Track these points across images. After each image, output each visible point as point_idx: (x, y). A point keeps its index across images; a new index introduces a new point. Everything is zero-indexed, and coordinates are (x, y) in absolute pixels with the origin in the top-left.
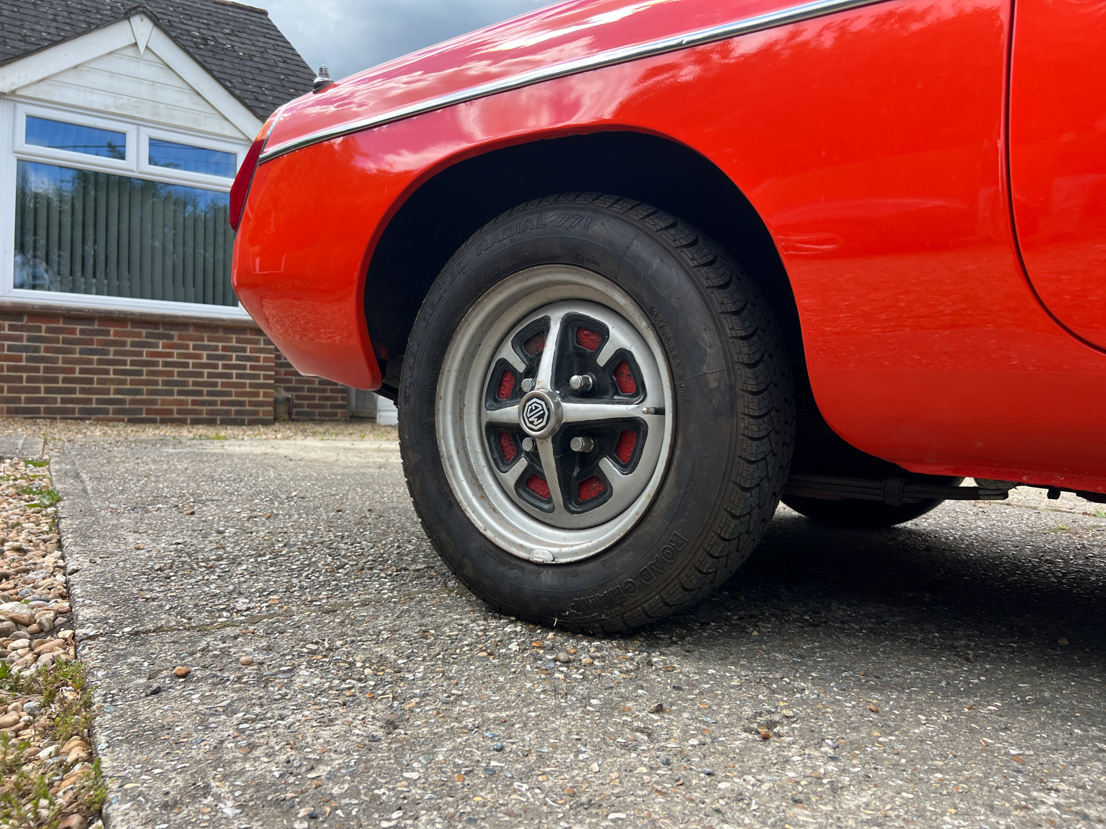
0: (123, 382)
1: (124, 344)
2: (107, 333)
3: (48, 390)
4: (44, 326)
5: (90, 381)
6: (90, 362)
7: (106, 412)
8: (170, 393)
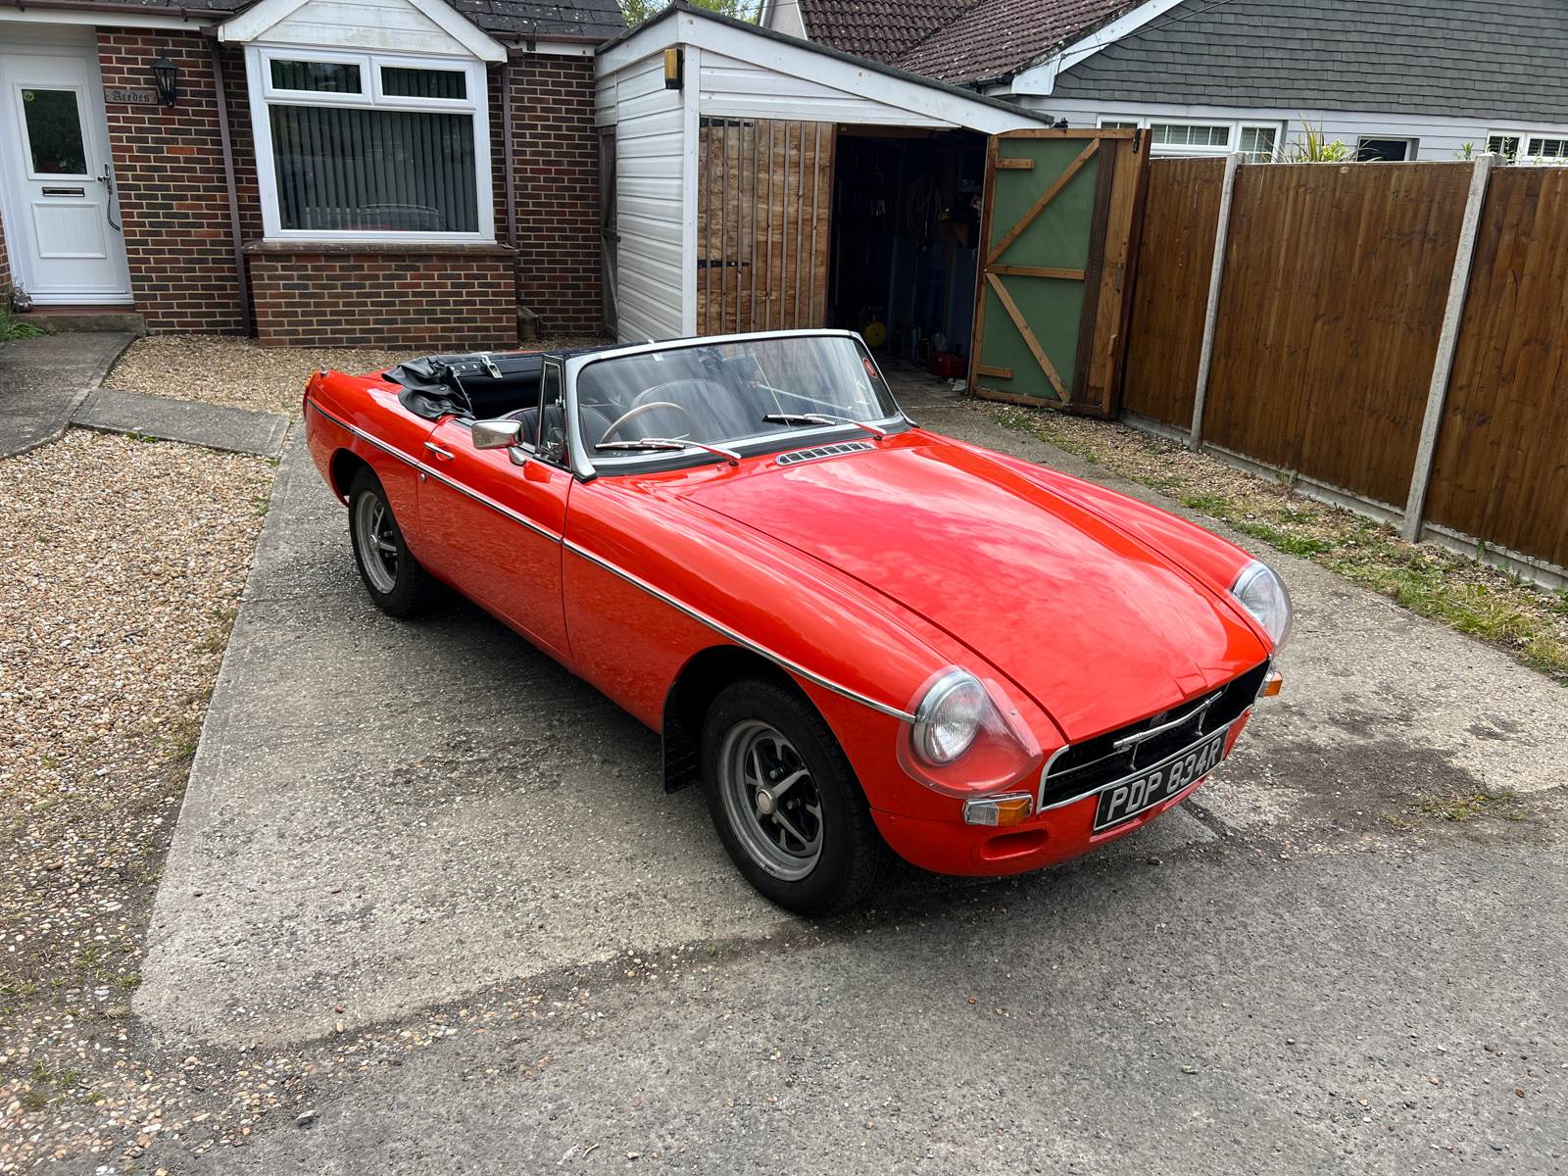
0: (380, 313)
1: (377, 277)
2: (362, 268)
3: (319, 323)
4: (309, 265)
5: (352, 313)
6: (350, 296)
7: (368, 340)
8: (422, 321)
